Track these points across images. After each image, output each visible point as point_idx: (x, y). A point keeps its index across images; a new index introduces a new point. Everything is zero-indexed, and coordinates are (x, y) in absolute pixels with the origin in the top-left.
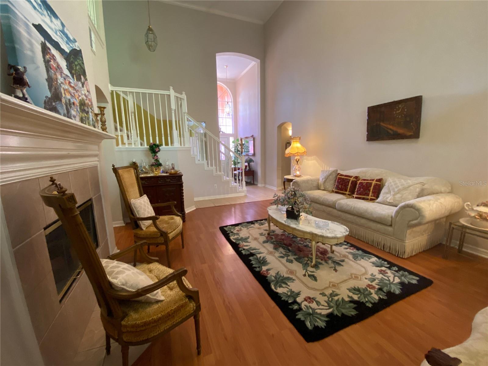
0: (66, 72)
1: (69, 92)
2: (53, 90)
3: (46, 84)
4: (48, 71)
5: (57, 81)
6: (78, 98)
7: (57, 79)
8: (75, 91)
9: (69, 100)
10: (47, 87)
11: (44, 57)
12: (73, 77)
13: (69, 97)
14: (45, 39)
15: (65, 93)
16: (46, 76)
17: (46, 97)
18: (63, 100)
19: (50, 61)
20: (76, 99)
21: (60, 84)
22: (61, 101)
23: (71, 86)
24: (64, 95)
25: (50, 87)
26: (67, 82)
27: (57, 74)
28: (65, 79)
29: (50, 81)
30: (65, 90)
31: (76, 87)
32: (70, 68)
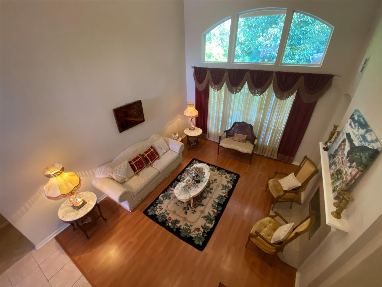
0: (346, 153)
1: (339, 160)
2: (335, 153)
3: (335, 150)
4: (338, 147)
5: (338, 153)
6: (340, 167)
7: (339, 152)
8: (342, 163)
9: (336, 162)
10: (334, 151)
11: (341, 143)
12: (347, 158)
13: (337, 161)
14: (347, 138)
15: (337, 158)
16: (336, 149)
17: (332, 153)
18: (334, 159)
19: (342, 145)
20: (339, 166)
21: (338, 154)
22: (334, 158)
23: (342, 159)
24: (336, 158)
25: (335, 152)
26: (342, 156)
27: (341, 151)
28: (342, 154)
29: (337, 151)
30: (338, 157)
31: (344, 162)
32: (349, 153)
